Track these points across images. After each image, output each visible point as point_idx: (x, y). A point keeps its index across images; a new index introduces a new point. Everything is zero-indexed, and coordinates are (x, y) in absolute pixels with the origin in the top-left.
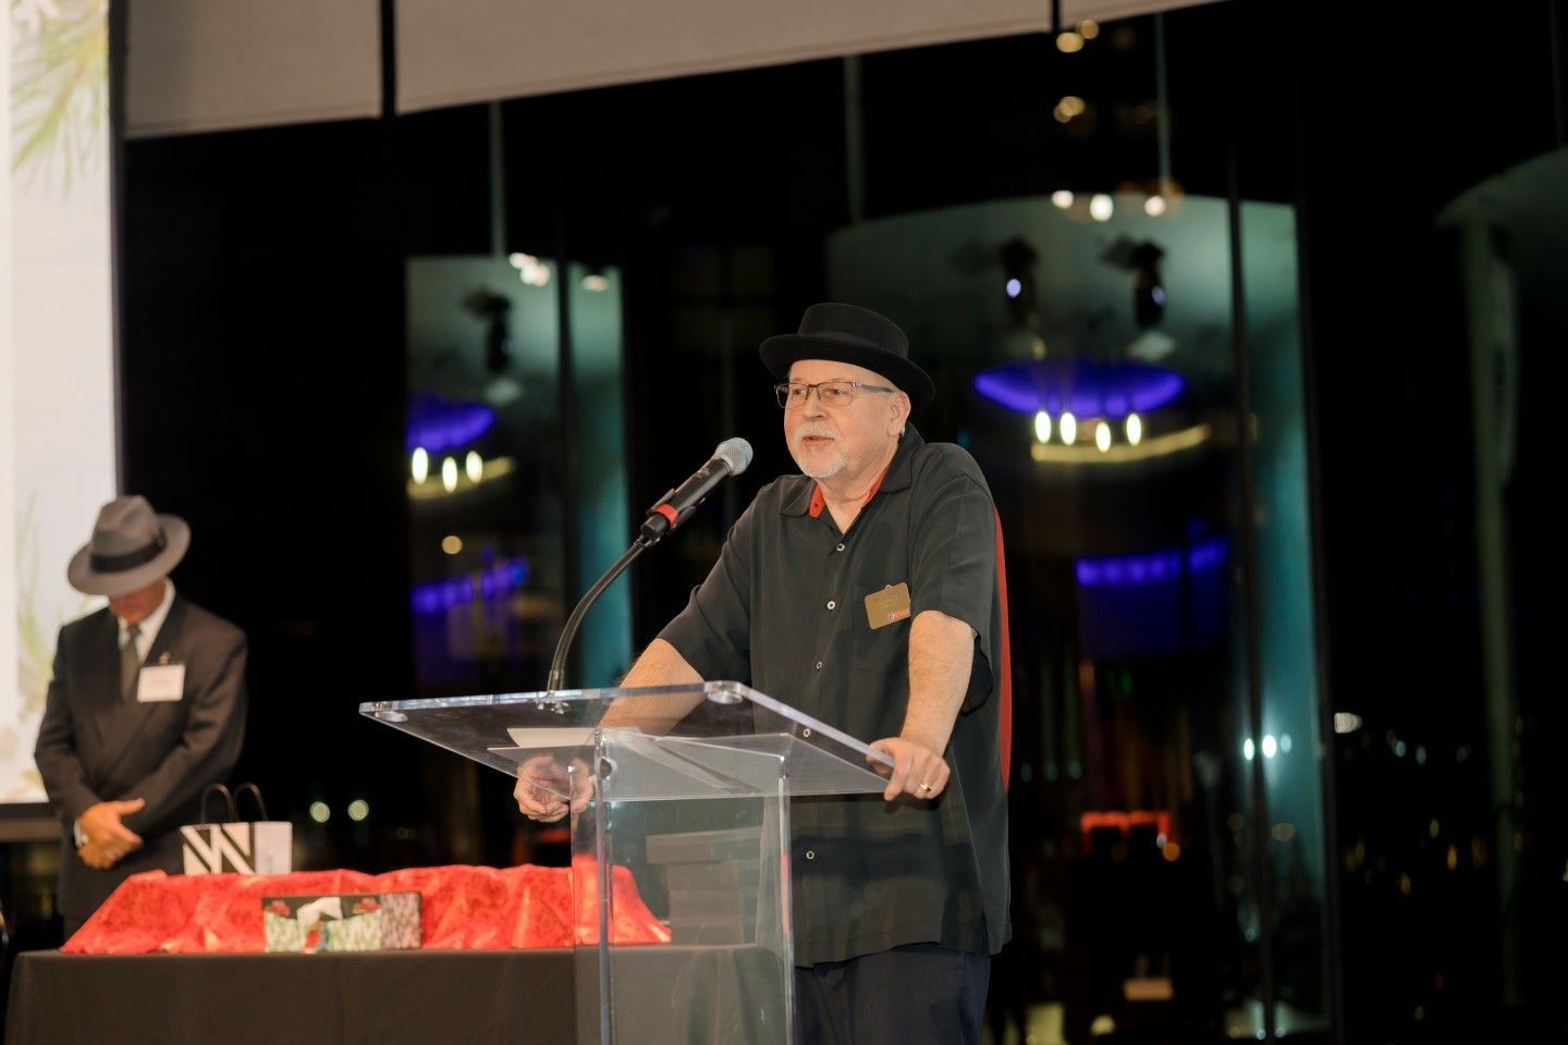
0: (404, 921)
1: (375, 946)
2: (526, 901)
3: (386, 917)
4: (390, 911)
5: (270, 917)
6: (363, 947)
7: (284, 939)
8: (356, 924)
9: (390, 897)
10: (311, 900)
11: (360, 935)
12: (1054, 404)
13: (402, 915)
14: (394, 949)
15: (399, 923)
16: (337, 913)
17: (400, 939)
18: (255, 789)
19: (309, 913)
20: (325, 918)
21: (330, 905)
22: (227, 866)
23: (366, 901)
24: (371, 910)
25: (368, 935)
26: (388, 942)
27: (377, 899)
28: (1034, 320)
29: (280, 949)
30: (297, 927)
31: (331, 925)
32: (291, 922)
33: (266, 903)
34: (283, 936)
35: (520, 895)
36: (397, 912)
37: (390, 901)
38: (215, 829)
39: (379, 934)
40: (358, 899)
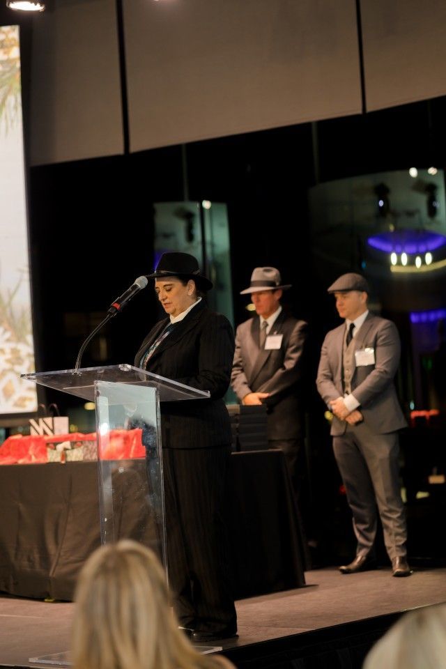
0: (93, 450)
1: (81, 459)
2: (135, 442)
3: (86, 449)
4: (87, 447)
5: (49, 449)
6: (77, 460)
7: (53, 457)
8: (75, 451)
9: (87, 442)
10: (61, 443)
11: (76, 455)
12: (399, 249)
13: (92, 448)
14: (88, 460)
15: (90, 452)
16: (69, 447)
17: (91, 456)
18: (55, 405)
19: (60, 447)
20: (66, 449)
21: (67, 444)
22: (45, 433)
23: (78, 443)
24: (80, 446)
25: (79, 455)
26: (86, 457)
27: (82, 442)
28: (389, 216)
29: (52, 461)
30: (57, 453)
31: (68, 452)
32: (55, 452)
33: (47, 444)
34: (53, 456)
35: (133, 439)
36: (90, 447)
37: (87, 443)
38: (41, 420)
39: (83, 455)
40: (76, 442)
